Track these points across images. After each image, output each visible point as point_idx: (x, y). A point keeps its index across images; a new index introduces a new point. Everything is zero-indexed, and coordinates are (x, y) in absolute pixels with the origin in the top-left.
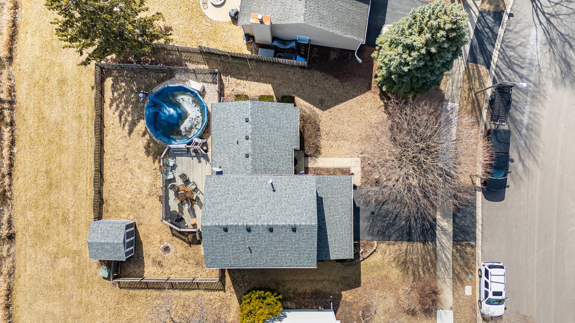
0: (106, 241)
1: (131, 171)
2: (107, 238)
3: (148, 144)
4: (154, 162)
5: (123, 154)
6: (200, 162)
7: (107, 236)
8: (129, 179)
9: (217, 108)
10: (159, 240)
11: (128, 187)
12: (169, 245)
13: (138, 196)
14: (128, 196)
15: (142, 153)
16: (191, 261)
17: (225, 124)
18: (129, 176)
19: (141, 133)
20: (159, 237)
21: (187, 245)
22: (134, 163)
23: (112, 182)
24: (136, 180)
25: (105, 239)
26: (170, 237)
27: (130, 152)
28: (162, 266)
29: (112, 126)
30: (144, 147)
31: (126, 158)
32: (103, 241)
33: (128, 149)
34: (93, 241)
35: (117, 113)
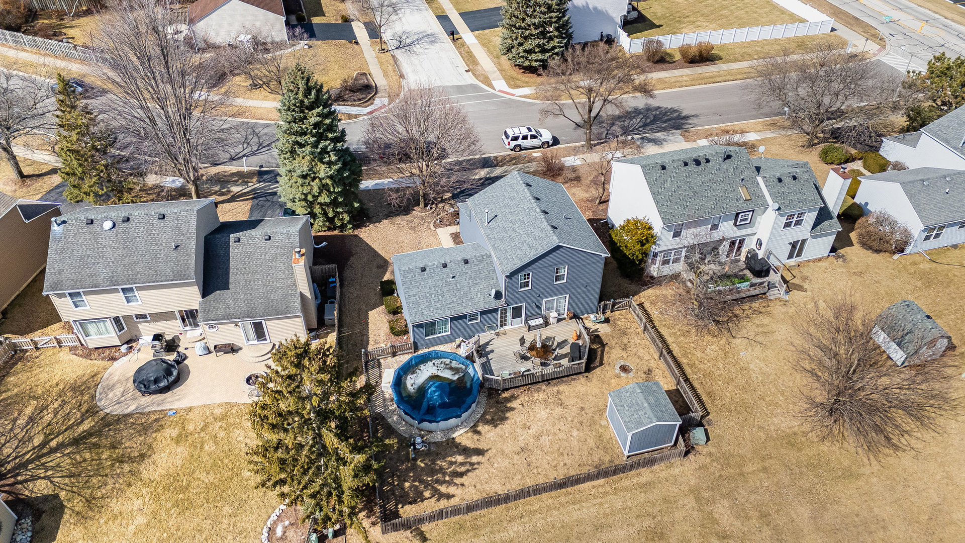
0: (644, 401)
1: (537, 437)
2: (640, 403)
3: (487, 422)
4: (513, 409)
5: (516, 457)
6: (492, 351)
7: (637, 403)
8: (550, 438)
9: (416, 314)
10: (617, 379)
11: (562, 435)
12: (617, 367)
13: (570, 419)
14: (575, 433)
15: (505, 428)
16: (625, 340)
17: (433, 299)
18: (545, 440)
19: (476, 437)
20: (613, 381)
21: (607, 348)
22: (524, 437)
23: (565, 464)
24: (547, 427)
25: (642, 403)
26: (606, 367)
27: (509, 447)
28: (649, 370)
29: (478, 486)
30: (496, 427)
31: (520, 450)
32: (646, 405)
33: (507, 451)
34: (652, 416)
35: (458, 481)
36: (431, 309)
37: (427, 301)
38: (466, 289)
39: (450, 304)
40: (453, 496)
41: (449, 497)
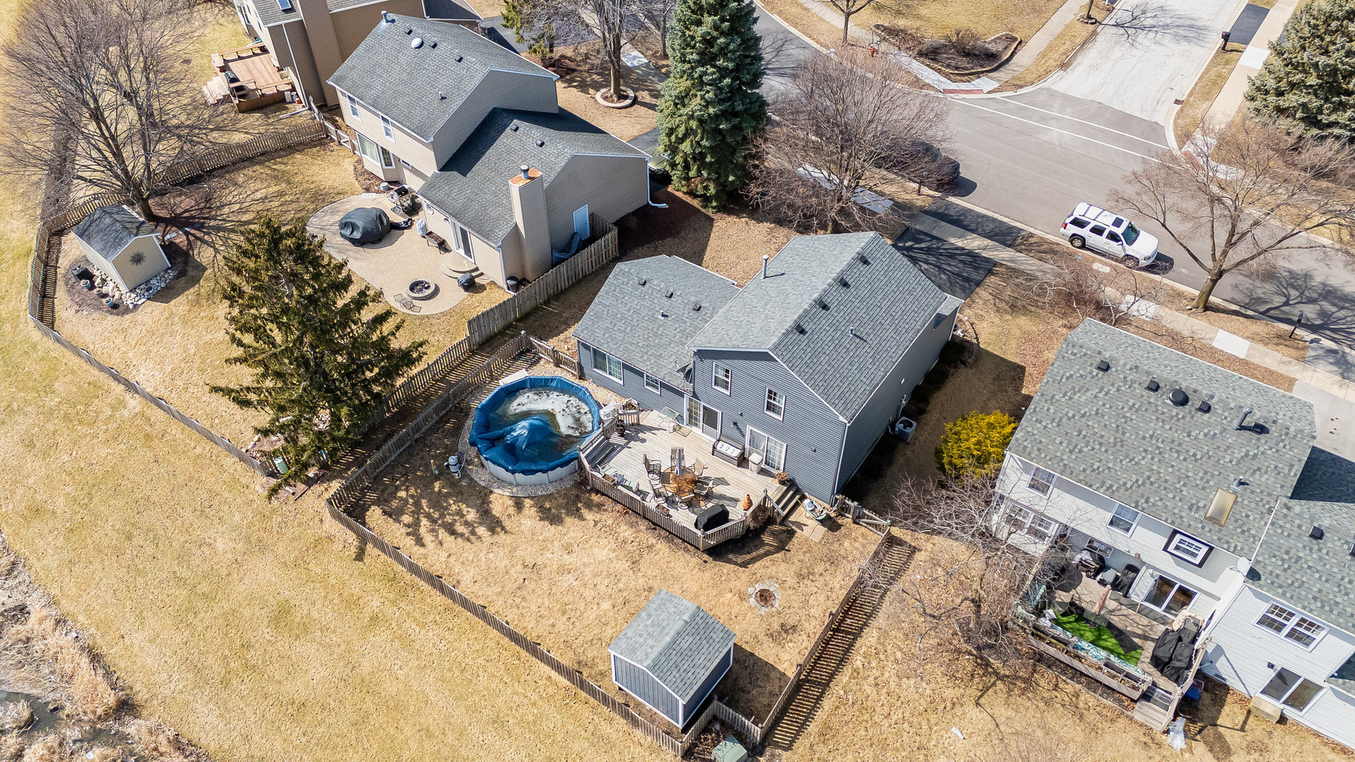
0: (672, 633)
1: (564, 570)
2: (666, 631)
3: (541, 509)
4: (582, 518)
5: (519, 567)
6: (643, 441)
7: (663, 629)
8: (575, 583)
10: (736, 597)
11: (589, 594)
12: (759, 587)
13: (621, 585)
14: (606, 605)
15: (551, 530)
16: (819, 568)
17: (621, 325)
18: (569, 579)
19: (512, 510)
20: (729, 595)
21: (779, 555)
22: (553, 557)
23: (553, 626)
24: (588, 571)
25: (667, 634)
26: (744, 574)
27: (527, 552)
28: (794, 628)
29: (452, 559)
30: (541, 519)
31: (531, 565)
32: (668, 639)
33: (519, 553)
34: (652, 656)
35: (443, 534)
36: (607, 335)
37: (611, 323)
38: (665, 340)
39: (631, 344)
40: (423, 545)
41: (420, 542)
